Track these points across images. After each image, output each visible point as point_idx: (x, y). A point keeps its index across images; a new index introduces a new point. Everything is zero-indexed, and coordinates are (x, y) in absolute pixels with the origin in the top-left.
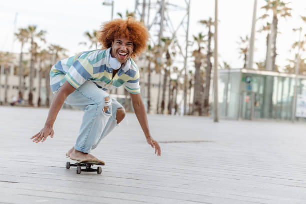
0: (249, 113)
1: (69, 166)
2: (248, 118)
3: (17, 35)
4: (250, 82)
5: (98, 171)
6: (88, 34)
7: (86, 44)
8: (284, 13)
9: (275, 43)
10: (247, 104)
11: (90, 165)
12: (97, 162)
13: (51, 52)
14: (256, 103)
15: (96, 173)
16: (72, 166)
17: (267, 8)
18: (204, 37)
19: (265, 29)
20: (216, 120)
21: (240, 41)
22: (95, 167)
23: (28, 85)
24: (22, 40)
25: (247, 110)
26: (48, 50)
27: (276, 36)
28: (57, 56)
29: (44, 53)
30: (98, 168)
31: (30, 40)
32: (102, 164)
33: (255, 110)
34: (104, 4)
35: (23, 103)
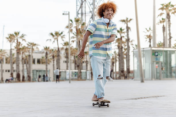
0: (158, 75)
1: (94, 105)
2: (158, 78)
3: (7, 38)
4: (157, 55)
5: (108, 106)
6: (52, 34)
7: (51, 40)
8: (173, 11)
9: (169, 30)
10: (156, 69)
11: (104, 103)
12: (107, 101)
13: (29, 47)
14: (162, 69)
15: (107, 106)
16: (95, 104)
17: (162, 9)
18: (123, 30)
19: (161, 22)
20: (142, 81)
21: (146, 31)
22: (106, 104)
23: (15, 68)
24: (10, 41)
25: (157, 73)
26: (26, 46)
27: (169, 26)
28: (33, 49)
29: (24, 48)
30: (107, 104)
31: (16, 41)
32: (109, 102)
33: (162, 73)
34: (63, 14)
35: (14, 80)
